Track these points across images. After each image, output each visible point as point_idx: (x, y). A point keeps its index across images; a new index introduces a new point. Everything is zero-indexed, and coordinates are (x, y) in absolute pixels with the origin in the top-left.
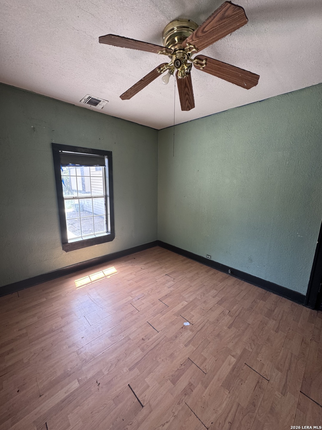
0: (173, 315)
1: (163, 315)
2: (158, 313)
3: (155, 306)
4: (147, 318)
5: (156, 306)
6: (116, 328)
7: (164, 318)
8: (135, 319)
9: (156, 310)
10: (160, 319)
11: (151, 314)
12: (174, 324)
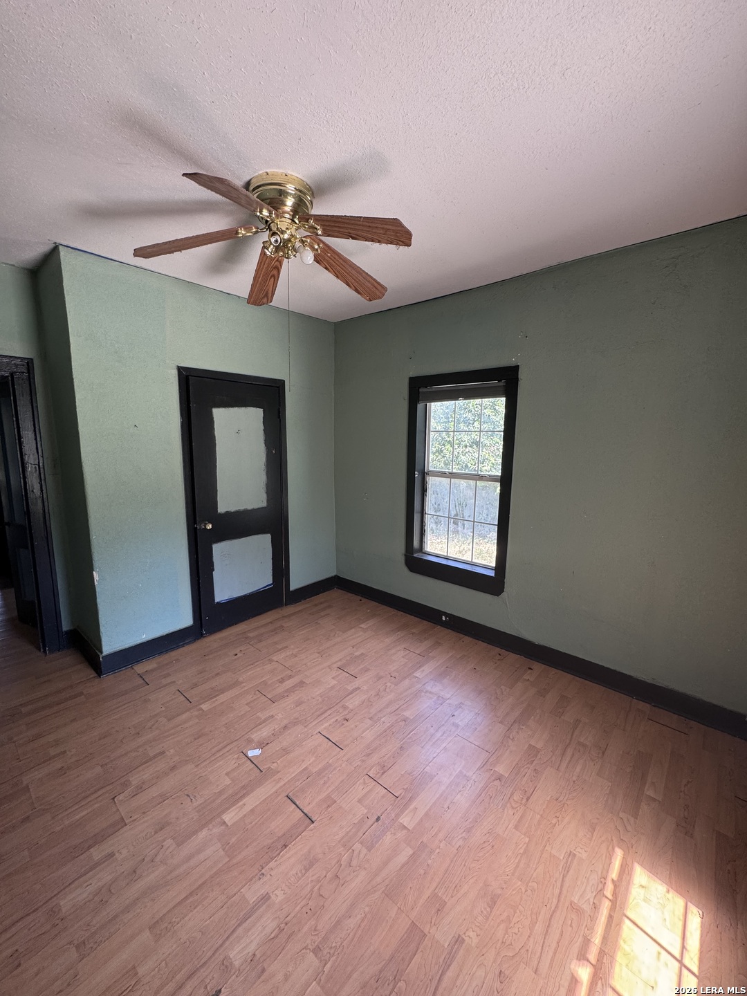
0: (278, 772)
1: (306, 769)
2: (319, 773)
3: (326, 794)
4: (344, 759)
5: (323, 796)
6: (406, 734)
7: (303, 761)
8: (370, 754)
9: (322, 782)
10: (314, 758)
11: (335, 769)
12: (284, 750)
